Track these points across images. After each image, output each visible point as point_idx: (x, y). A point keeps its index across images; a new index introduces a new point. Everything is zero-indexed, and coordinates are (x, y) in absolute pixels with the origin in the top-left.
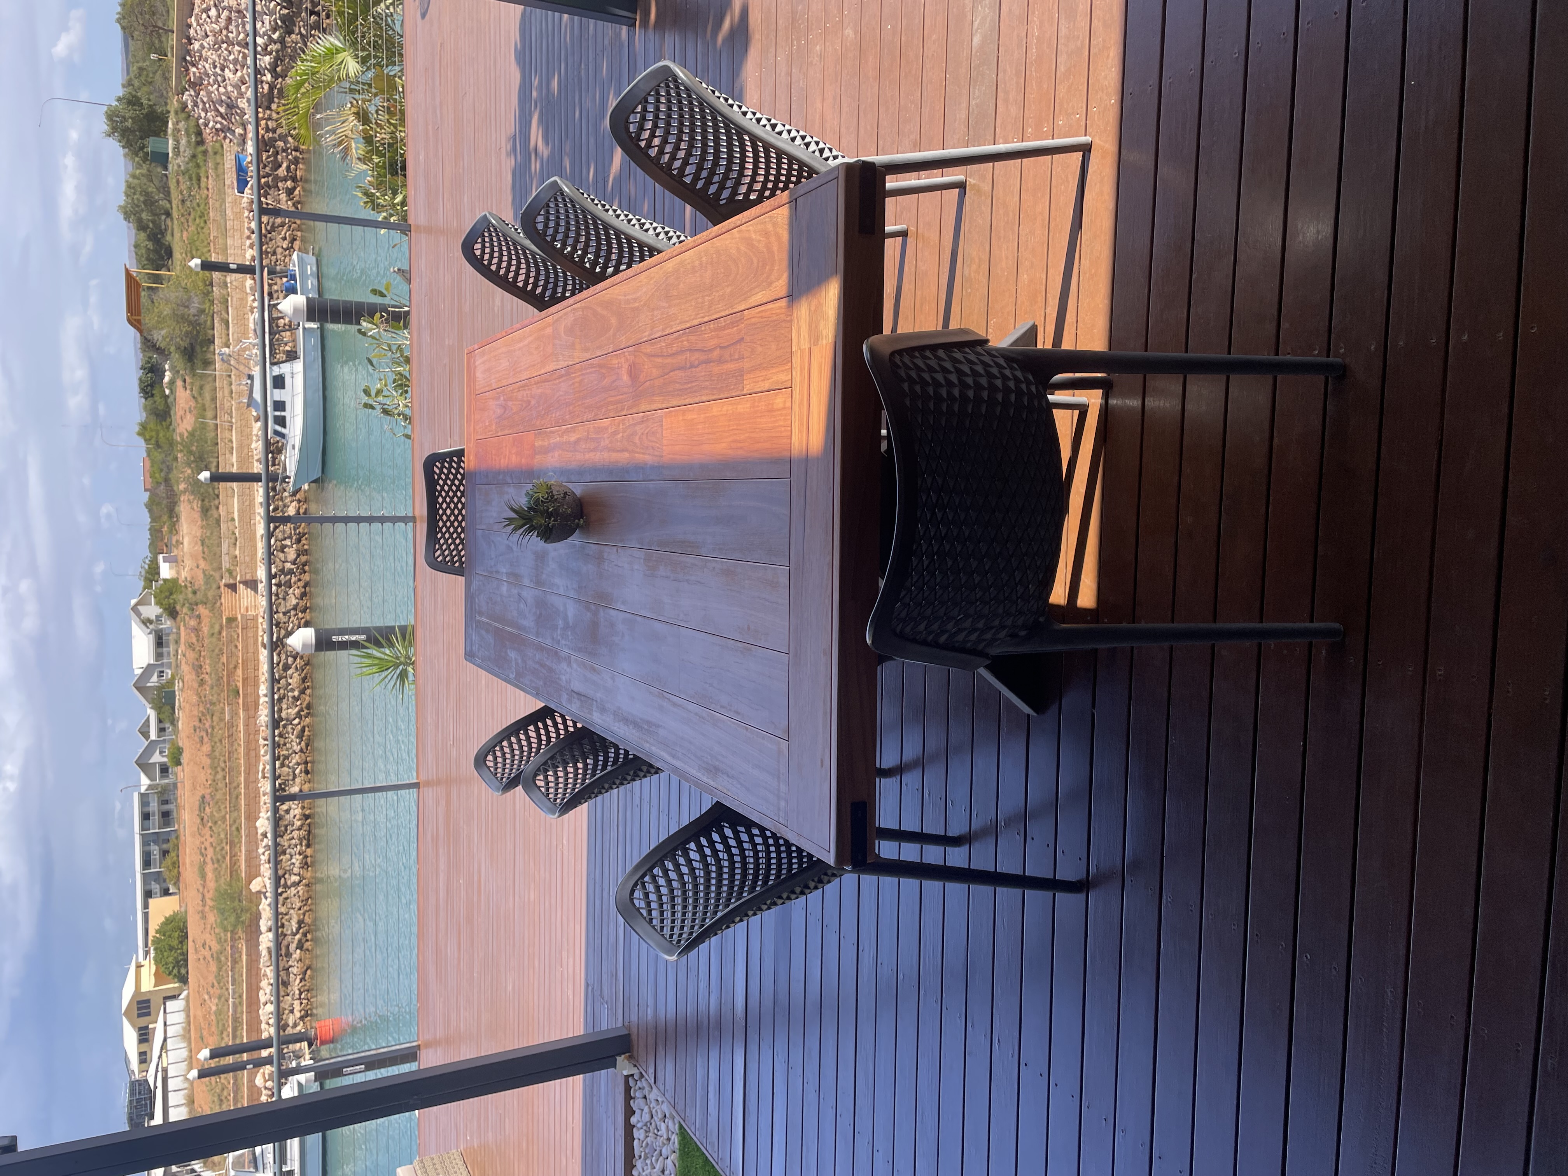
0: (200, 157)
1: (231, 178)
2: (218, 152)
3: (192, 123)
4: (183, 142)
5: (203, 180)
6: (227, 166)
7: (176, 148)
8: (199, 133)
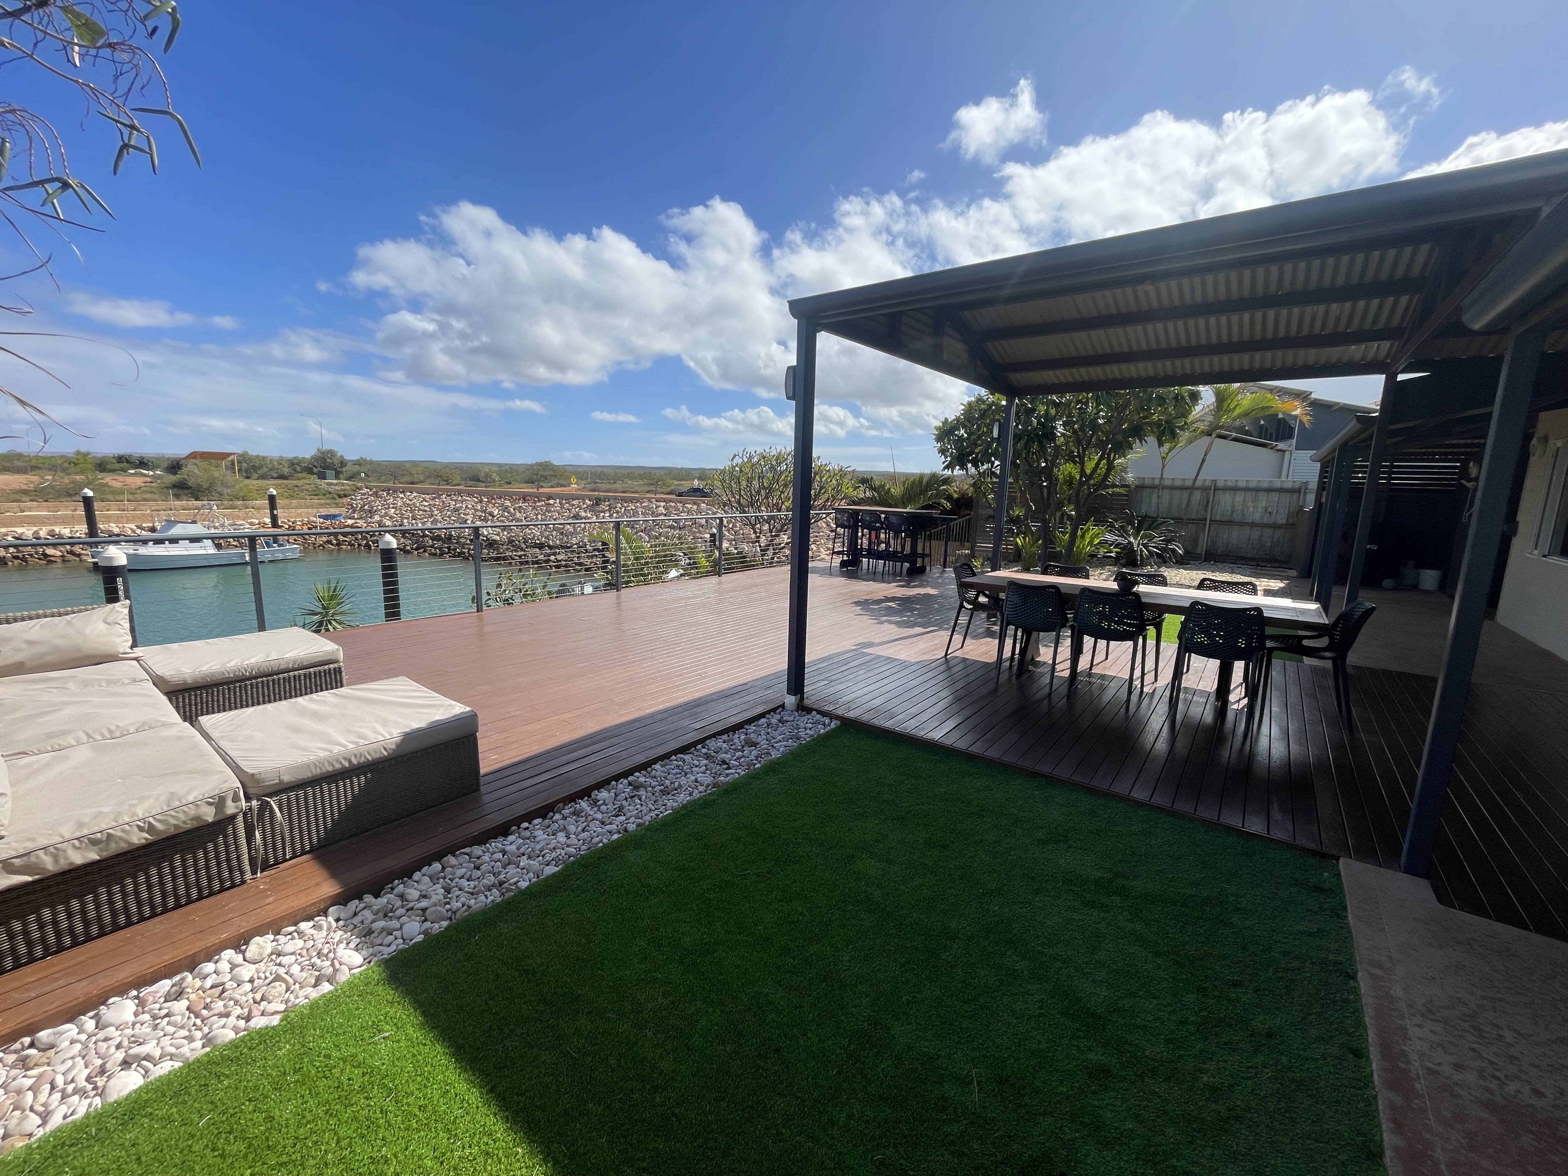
0: (330, 496)
1: (325, 511)
2: (337, 505)
3: (351, 492)
4: (337, 488)
5: (316, 497)
6: (331, 510)
7: (332, 484)
8: (345, 496)
